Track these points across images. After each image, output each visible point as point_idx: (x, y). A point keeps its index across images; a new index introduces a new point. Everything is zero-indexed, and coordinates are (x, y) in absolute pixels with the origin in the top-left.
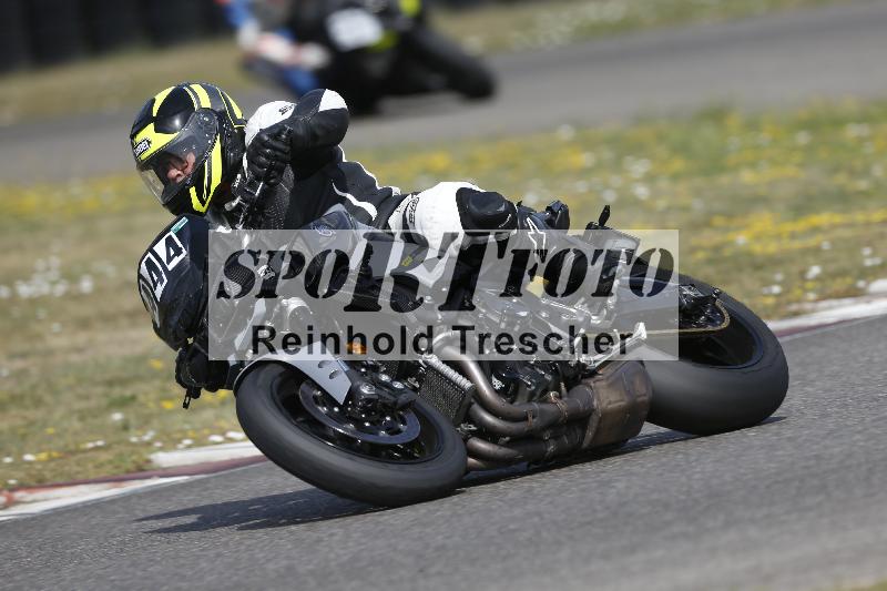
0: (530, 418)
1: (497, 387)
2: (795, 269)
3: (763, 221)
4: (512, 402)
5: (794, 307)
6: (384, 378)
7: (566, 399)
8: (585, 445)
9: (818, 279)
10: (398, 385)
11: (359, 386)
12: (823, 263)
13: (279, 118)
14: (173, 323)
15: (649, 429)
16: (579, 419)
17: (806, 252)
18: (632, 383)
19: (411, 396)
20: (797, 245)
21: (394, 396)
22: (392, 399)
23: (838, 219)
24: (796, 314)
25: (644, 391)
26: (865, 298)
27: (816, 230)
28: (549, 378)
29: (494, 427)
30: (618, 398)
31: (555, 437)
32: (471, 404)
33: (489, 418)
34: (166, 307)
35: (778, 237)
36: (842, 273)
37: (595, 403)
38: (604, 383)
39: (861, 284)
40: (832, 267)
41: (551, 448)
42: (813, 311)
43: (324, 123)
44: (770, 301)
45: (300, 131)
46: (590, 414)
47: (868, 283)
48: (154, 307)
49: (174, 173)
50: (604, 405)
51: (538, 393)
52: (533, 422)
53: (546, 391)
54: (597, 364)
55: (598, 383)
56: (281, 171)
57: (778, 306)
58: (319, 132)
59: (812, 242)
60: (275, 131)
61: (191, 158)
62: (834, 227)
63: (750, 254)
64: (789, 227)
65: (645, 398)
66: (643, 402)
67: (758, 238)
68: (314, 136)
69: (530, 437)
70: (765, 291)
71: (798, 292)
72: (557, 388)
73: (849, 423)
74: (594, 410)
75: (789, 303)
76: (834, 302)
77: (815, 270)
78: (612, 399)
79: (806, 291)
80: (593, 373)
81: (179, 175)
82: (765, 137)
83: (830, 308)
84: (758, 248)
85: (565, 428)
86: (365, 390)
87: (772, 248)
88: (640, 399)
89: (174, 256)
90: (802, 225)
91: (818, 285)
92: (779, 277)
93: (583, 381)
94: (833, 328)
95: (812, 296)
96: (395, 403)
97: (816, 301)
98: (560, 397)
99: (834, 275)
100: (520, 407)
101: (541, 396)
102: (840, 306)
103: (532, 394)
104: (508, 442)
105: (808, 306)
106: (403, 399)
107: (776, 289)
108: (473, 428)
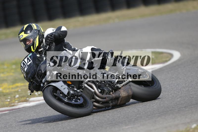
0: (107, 98)
1: (100, 91)
2: (13, 96)
3: (5, 85)
4: (103, 95)
5: (13, 104)
6: (75, 89)
7: (114, 94)
8: (118, 104)
9: (18, 98)
10: (78, 91)
11: (70, 91)
12: (19, 94)
13: (52, 32)
14: (29, 77)
15: (132, 100)
16: (117, 98)
17: (15, 92)
18: (128, 90)
19: (81, 93)
20: (13, 90)
21: (78, 93)
22: (77, 94)
23: (22, 84)
24: (13, 106)
25: (131, 92)
26: (29, 102)
27: (17, 87)
28: (111, 89)
29: (99, 100)
30: (125, 94)
31: (112, 102)
32: (94, 95)
33: (98, 98)
34: (27, 73)
35: (9, 89)
36: (24, 97)
37: (120, 95)
38: (122, 90)
39: (28, 99)
40: (21, 95)
41: (111, 105)
42: (17, 105)
43: (62, 33)
44: (7, 103)
45: (57, 35)
46: (119, 98)
47: (29, 99)
48: (24, 73)
49: (27, 43)
50: (122, 95)
51: (108, 93)
52: (107, 99)
53: (110, 92)
54: (121, 86)
55: (121, 91)
56: (52, 43)
57: (9, 104)
58: (61, 35)
59: (16, 90)
60: (51, 35)
61: (32, 40)
62: (21, 86)
63: (3, 92)
64: (11, 86)
65: (131, 94)
66: (131, 95)
67: (4, 89)
68: (60, 36)
69: (107, 102)
70: (6, 100)
71: (14, 101)
72: (112, 92)
73: (26, 130)
74: (120, 96)
75: (12, 103)
76: (22, 103)
77: (17, 96)
78: (124, 94)
79: (16, 101)
80: (120, 88)
81: (29, 43)
82: (6, 66)
83: (21, 104)
84: (4, 91)
85: (114, 100)
86: (71, 92)
87: (8, 91)
88: (130, 94)
89: (29, 62)
90: (14, 86)
91: (18, 99)
92: (9, 97)
93: (118, 90)
94: (22, 109)
95: (17, 102)
96: (78, 95)
97: (18, 103)
98: (113, 94)
99: (22, 97)
100: (104, 96)
101: (109, 93)
102: (23, 104)
103: (107, 93)
104: (101, 103)
105: (16, 104)
106: (79, 94)
107: (9, 100)
108: (94, 100)
